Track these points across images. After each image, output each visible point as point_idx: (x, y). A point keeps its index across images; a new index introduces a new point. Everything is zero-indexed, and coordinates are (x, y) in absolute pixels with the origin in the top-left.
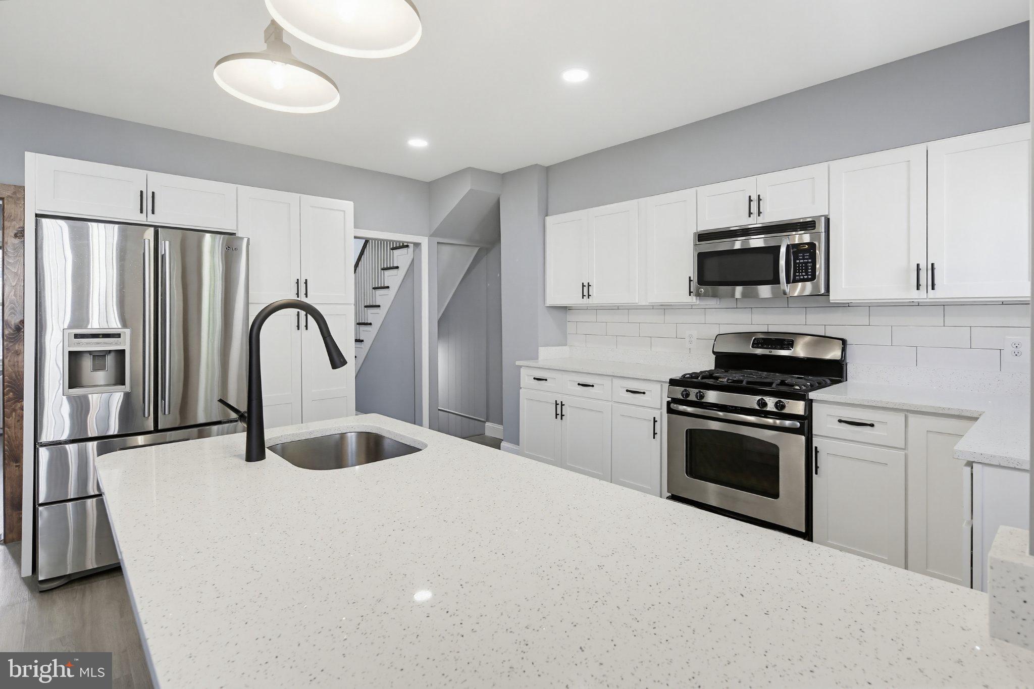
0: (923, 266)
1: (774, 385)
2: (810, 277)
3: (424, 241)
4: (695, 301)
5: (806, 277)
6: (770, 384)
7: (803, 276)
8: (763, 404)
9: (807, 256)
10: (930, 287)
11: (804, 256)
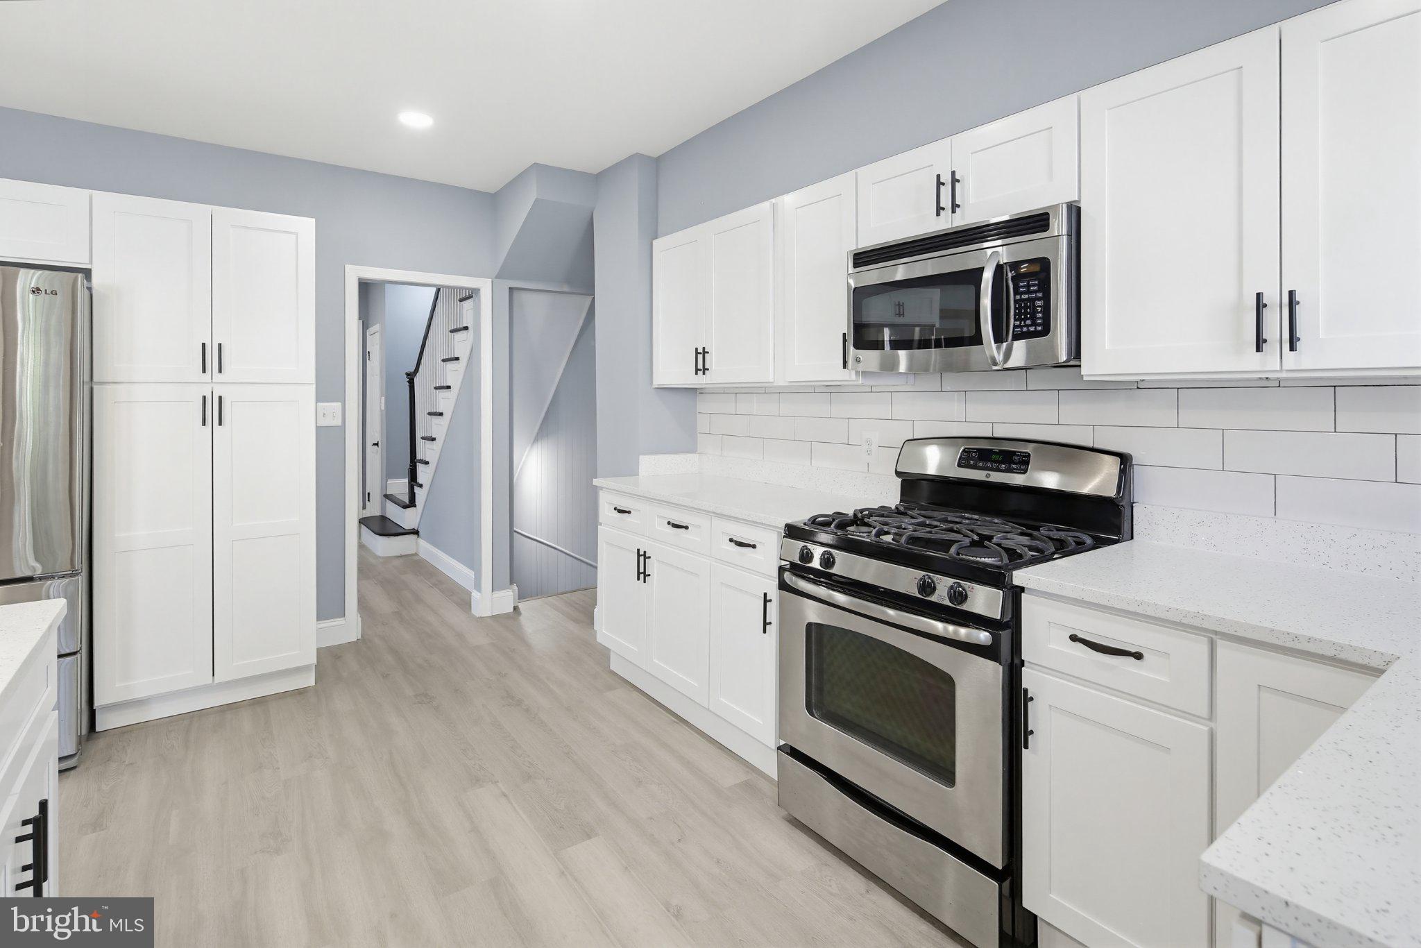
0: (1271, 297)
1: (953, 550)
2: (1039, 328)
3: (485, 287)
4: (854, 377)
5: (1032, 329)
6: (945, 545)
7: (1028, 326)
8: (927, 588)
9: (1034, 285)
10: (1286, 346)
11: (1028, 286)
